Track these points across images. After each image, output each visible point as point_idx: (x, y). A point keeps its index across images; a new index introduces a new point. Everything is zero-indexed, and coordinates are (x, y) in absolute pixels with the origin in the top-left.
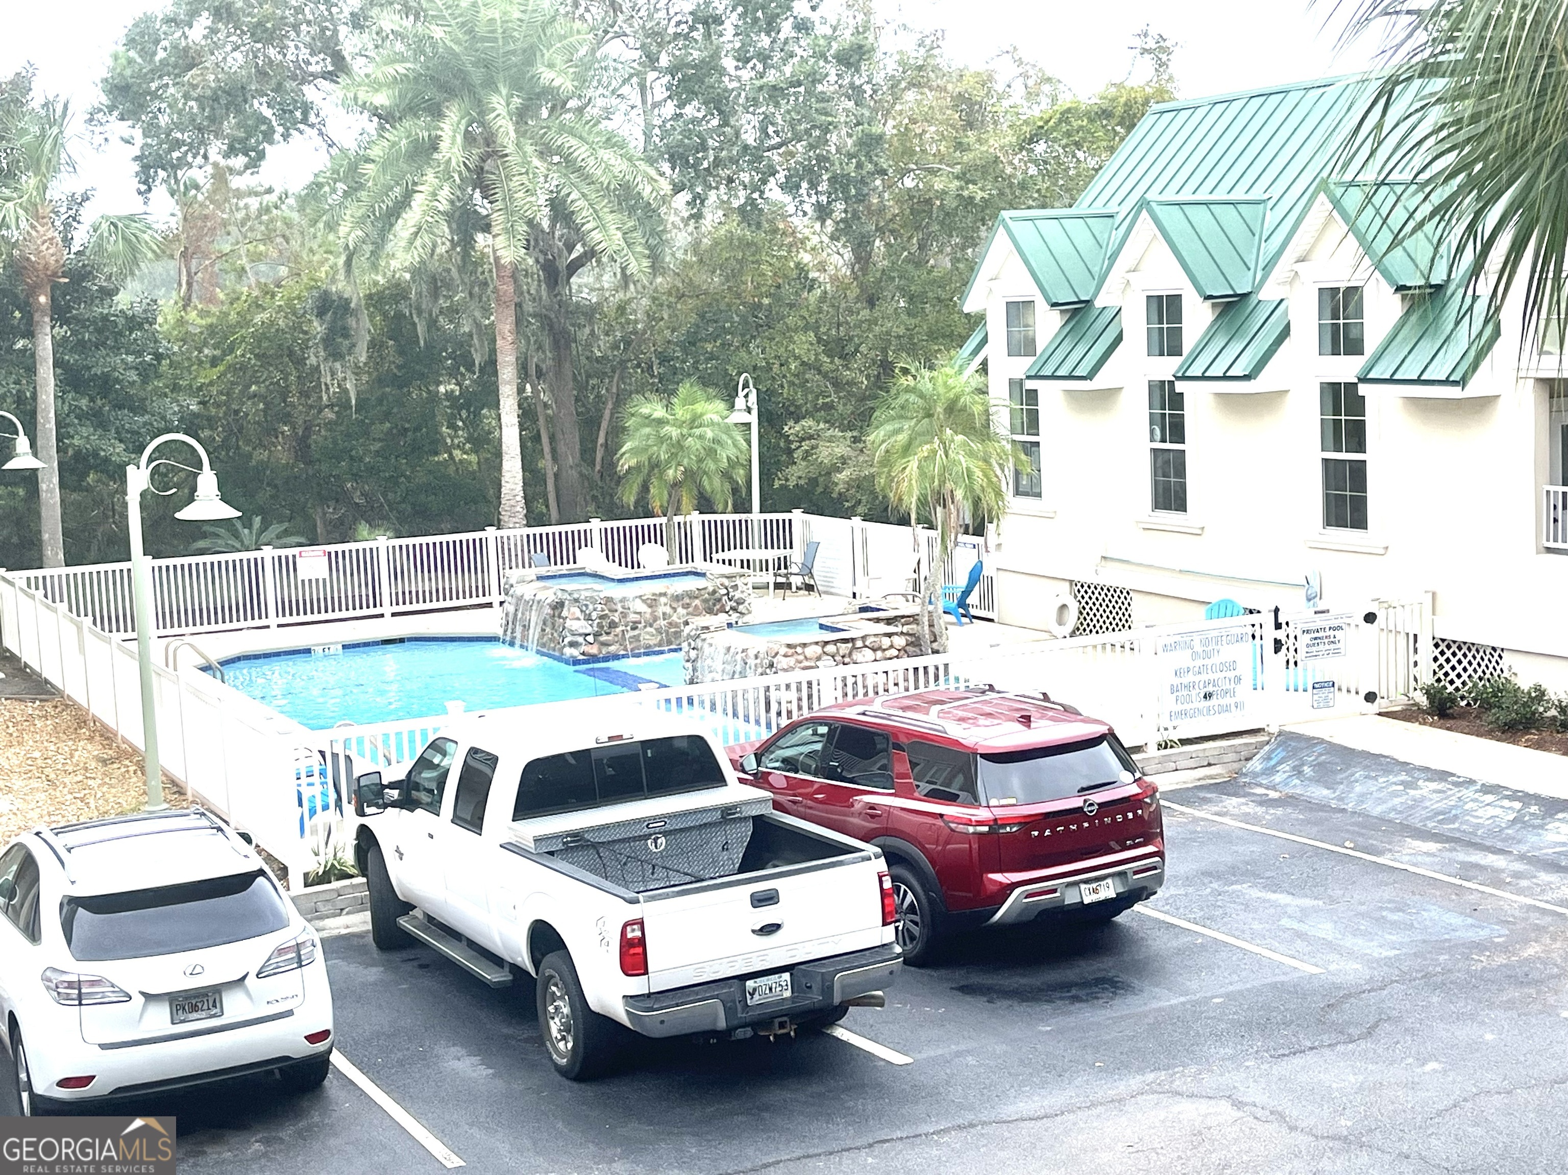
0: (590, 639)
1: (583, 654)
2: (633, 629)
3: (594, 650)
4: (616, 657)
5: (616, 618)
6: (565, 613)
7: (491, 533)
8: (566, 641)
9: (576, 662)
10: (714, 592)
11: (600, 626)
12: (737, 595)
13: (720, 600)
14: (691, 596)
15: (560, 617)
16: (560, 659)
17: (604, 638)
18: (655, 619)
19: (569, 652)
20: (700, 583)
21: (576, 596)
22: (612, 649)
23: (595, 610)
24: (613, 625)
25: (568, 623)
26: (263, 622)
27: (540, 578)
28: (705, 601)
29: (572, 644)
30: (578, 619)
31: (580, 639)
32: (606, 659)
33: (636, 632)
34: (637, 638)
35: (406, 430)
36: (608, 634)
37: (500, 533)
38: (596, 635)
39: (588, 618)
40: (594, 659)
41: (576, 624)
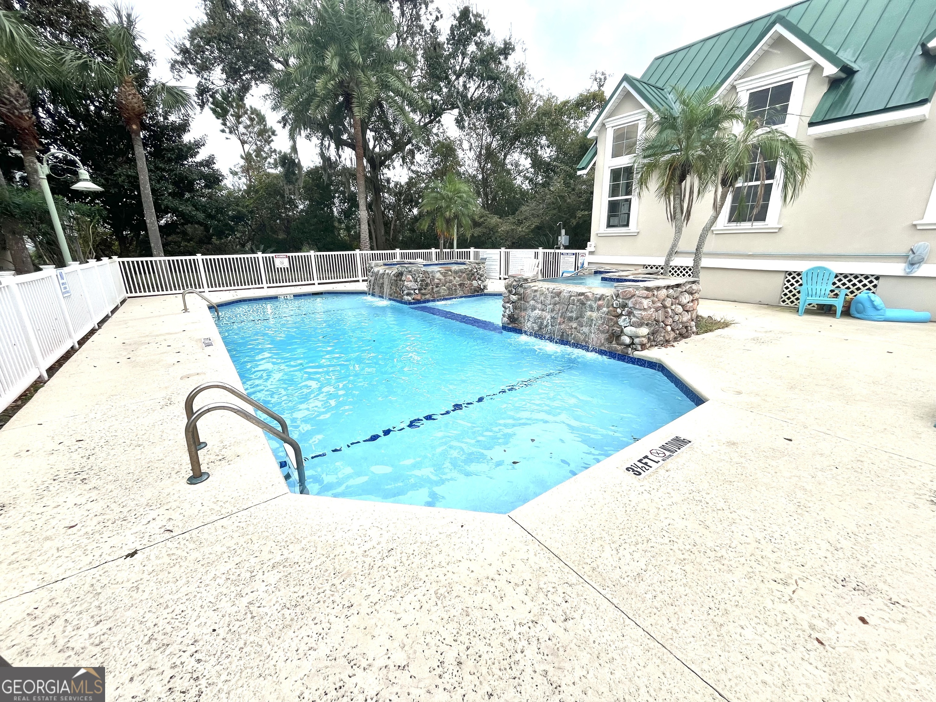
0: (417, 291)
1: (413, 299)
2: (437, 287)
3: (419, 297)
4: (428, 301)
5: (428, 281)
6: (403, 278)
7: (357, 252)
8: (405, 292)
9: (410, 303)
10: (472, 270)
11: (421, 285)
12: (481, 272)
13: (473, 274)
14: (461, 271)
15: (400, 280)
16: (401, 302)
17: (423, 291)
18: (446, 282)
19: (406, 298)
20: (463, 267)
21: (410, 269)
22: (427, 297)
23: (419, 277)
24: (427, 285)
25: (406, 283)
26: (261, 286)
27: (385, 265)
28: (468, 274)
29: (408, 294)
30: (411, 281)
31: (412, 292)
32: (425, 302)
33: (438, 289)
34: (438, 292)
35: (323, 222)
36: (425, 289)
37: (361, 252)
38: (420, 290)
39: (416, 281)
40: (418, 302)
41: (409, 283)
